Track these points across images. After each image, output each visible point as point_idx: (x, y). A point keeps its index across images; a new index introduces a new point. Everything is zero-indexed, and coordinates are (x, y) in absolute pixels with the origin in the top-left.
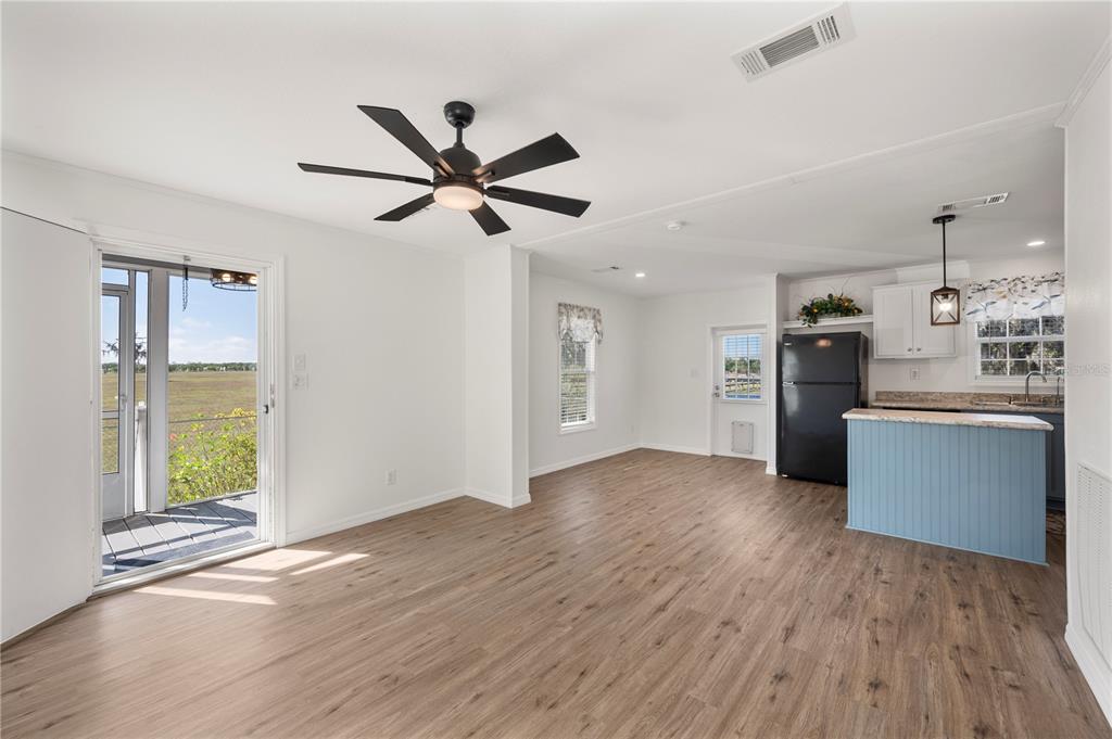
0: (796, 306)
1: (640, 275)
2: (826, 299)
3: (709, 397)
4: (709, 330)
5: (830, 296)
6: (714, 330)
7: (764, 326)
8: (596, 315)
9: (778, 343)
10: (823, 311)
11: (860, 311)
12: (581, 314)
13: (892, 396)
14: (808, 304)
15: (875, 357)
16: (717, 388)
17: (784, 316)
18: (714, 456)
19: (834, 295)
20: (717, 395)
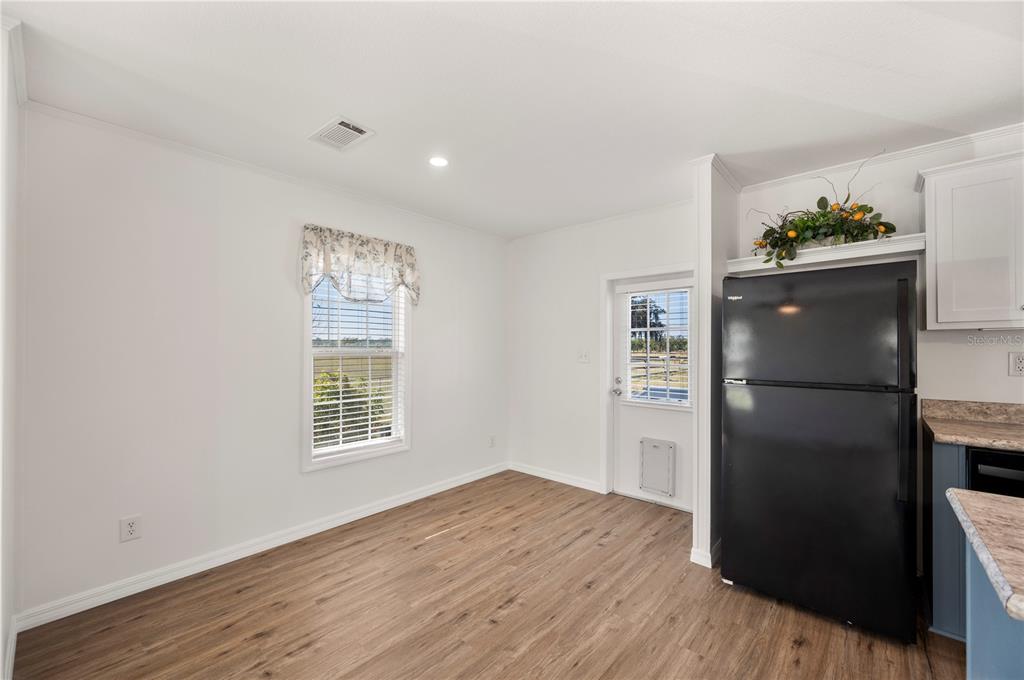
0: (751, 231)
1: (439, 162)
2: (815, 209)
3: (605, 398)
4: (604, 286)
5: (823, 203)
6: (613, 283)
7: (689, 274)
8: (403, 254)
9: (714, 299)
10: (809, 234)
11: (890, 229)
12: (364, 249)
13: (960, 412)
14: (776, 224)
15: (931, 325)
16: (618, 381)
17: (725, 247)
18: (612, 495)
19: (832, 201)
20: (617, 393)
